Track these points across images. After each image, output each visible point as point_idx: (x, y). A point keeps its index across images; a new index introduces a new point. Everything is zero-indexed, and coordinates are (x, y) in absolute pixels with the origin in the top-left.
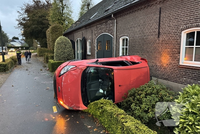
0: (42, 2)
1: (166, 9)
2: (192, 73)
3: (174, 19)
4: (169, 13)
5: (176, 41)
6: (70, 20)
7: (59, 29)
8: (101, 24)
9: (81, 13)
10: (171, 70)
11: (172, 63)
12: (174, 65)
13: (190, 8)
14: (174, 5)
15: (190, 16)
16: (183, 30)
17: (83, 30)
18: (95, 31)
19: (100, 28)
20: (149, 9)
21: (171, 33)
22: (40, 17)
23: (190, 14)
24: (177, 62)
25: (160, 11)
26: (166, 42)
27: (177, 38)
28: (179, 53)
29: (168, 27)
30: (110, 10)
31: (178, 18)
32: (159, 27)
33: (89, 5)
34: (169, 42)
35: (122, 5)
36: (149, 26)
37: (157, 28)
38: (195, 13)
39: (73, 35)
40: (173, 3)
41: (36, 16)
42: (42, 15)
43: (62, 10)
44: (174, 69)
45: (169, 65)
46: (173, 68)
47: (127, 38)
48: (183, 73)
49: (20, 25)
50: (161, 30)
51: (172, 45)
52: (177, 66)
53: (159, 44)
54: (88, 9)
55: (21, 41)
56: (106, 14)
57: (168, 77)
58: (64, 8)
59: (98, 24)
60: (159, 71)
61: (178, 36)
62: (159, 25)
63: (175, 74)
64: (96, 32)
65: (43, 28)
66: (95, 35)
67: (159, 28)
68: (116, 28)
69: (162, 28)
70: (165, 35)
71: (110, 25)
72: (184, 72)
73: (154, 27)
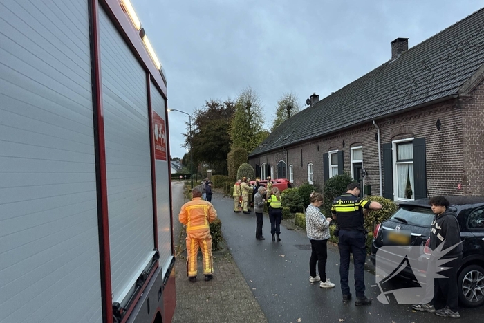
0: (219, 105)
9: (277, 122)
22: (217, 130)
33: (290, 107)
41: (212, 130)
42: (220, 127)
49: (187, 142)
55: (175, 163)
65: (221, 145)
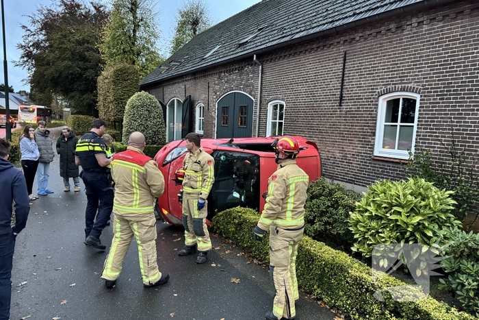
0: (83, 7)
1: (354, 55)
2: (393, 170)
3: (367, 74)
4: (360, 63)
5: (369, 114)
6: (152, 56)
7: (130, 74)
8: (230, 72)
9: (178, 42)
10: (360, 165)
11: (361, 153)
12: (365, 157)
13: (393, 58)
14: (369, 49)
15: (392, 71)
16: (382, 95)
17: (187, 81)
18: (215, 84)
19: (228, 80)
20: (326, 53)
21: (362, 99)
22: (79, 43)
23: (392, 68)
24: (370, 151)
25: (345, 57)
26: (353, 114)
27: (371, 108)
28: (374, 134)
29: (358, 87)
30: (250, 44)
31: (373, 73)
32: (342, 86)
33: (195, 23)
34: (358, 114)
35: (275, 38)
36: (324, 82)
37: (339, 89)
38: (400, 67)
39: (161, 89)
40: (367, 47)
41: (69, 41)
42: (83, 39)
43: (134, 31)
44: (365, 162)
45: (357, 155)
46: (362, 162)
47: (283, 103)
48: (378, 171)
49: (25, 59)
50: (345, 92)
51: (362, 120)
52: (370, 157)
53: (341, 117)
54: (194, 33)
55: (18, 96)
56: (240, 53)
57: (355, 178)
58: (139, 26)
59: (223, 70)
60: (339, 167)
61: (373, 105)
62: (342, 83)
63: (366, 172)
64: (217, 87)
65: (86, 69)
66: (216, 93)
67: (342, 89)
68: (262, 81)
69: (347, 88)
70: (351, 102)
71: (248, 75)
72: (380, 168)
73: (333, 87)
